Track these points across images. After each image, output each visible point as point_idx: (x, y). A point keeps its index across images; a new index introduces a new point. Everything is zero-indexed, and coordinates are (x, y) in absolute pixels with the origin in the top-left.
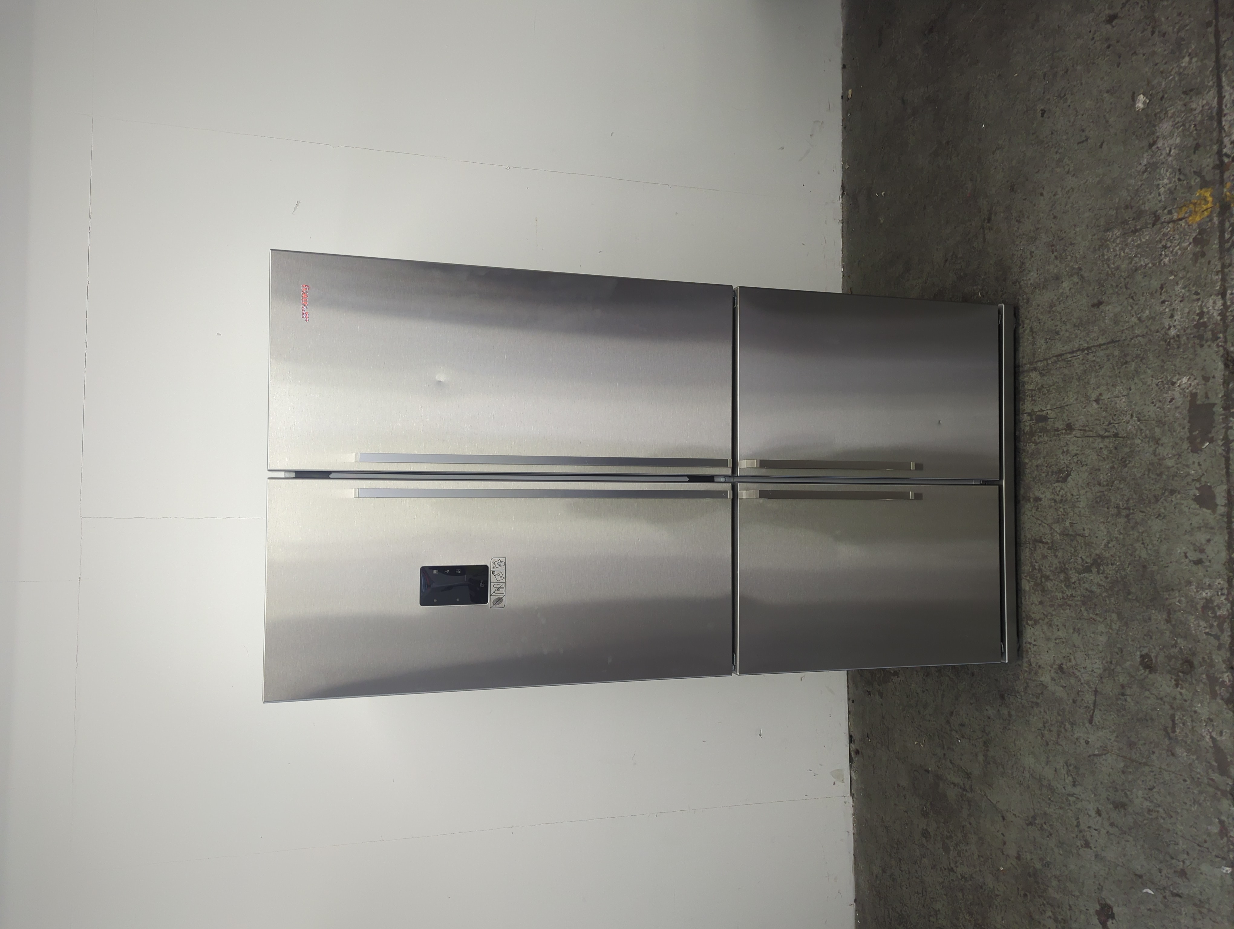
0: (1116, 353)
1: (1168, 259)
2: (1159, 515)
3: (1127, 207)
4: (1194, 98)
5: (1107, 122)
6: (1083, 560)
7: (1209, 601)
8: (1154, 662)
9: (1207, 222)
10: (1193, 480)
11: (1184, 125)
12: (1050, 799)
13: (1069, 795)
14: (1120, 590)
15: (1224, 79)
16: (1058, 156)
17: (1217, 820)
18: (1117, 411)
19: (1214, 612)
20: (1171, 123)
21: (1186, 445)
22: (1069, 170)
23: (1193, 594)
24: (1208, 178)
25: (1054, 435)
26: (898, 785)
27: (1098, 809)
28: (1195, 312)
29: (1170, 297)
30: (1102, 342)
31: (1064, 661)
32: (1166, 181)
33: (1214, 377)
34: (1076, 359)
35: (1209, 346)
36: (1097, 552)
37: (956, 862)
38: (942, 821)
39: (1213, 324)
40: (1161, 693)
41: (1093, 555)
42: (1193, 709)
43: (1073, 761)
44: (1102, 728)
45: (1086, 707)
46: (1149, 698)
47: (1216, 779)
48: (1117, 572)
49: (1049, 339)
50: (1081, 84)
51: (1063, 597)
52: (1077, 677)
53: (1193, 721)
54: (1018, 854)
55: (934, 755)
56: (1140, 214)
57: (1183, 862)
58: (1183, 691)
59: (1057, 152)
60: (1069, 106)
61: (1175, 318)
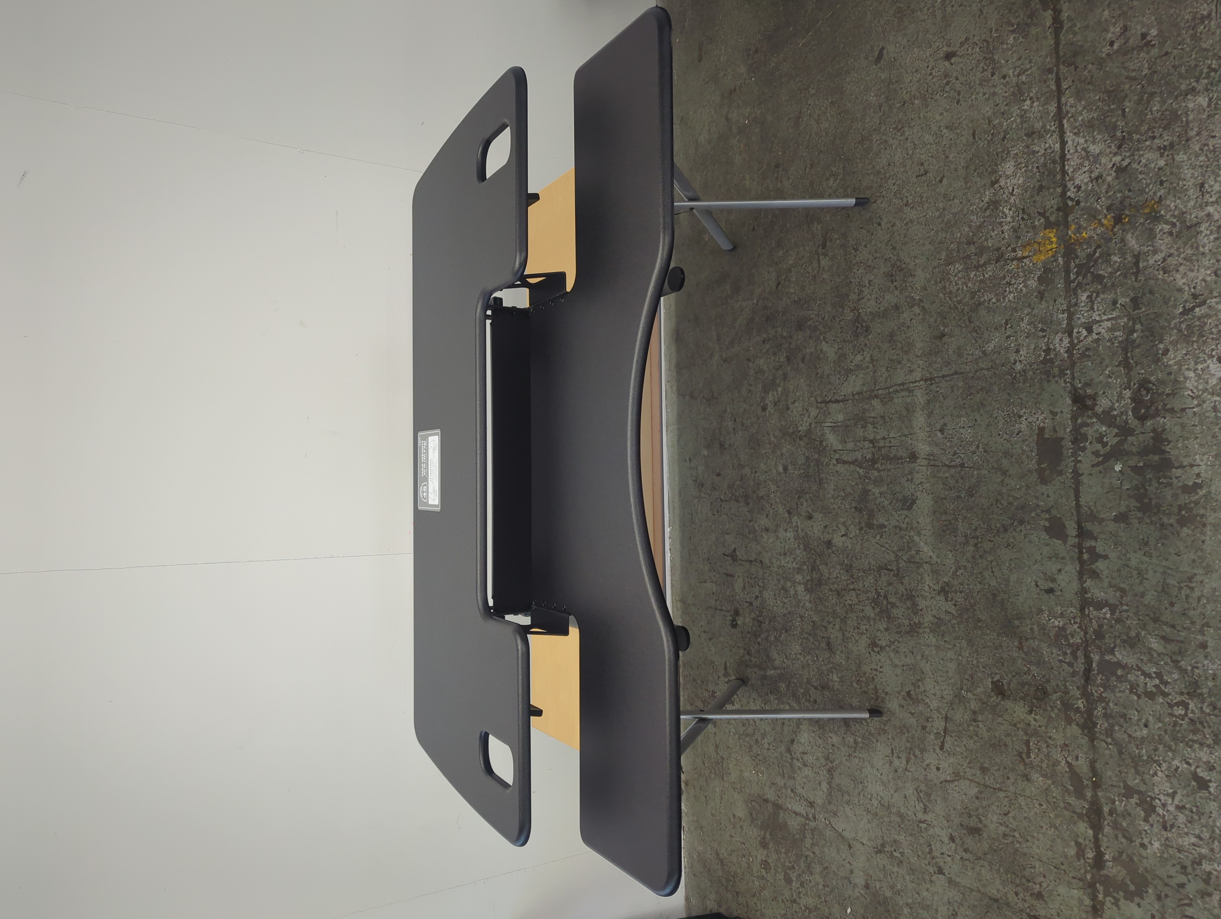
0: (961, 384)
1: (1012, 295)
2: (1008, 545)
3: (968, 243)
4: (1036, 141)
5: (947, 157)
6: (930, 588)
7: (1063, 629)
8: (1006, 688)
9: (1053, 262)
10: (1042, 512)
11: (1026, 166)
12: (899, 826)
13: (920, 822)
14: (969, 617)
15: (1066, 126)
16: (896, 187)
17: (1073, 843)
18: (962, 442)
19: (1067, 640)
20: (1013, 163)
21: (1035, 476)
23: (1044, 622)
24: (1052, 219)
26: (734, 816)
27: (951, 834)
28: (1041, 348)
29: (1016, 332)
30: (946, 374)
31: (912, 688)
32: (1009, 219)
33: (1062, 412)
34: (919, 389)
35: (1057, 382)
36: (946, 579)
37: (799, 893)
38: (783, 851)
39: (1061, 361)
40: (1015, 719)
41: (940, 583)
42: (1048, 734)
43: (923, 787)
44: (954, 754)
45: (936, 734)
46: (1002, 724)
47: (1072, 803)
48: (966, 599)
50: (920, 118)
51: (910, 624)
52: (927, 704)
53: (1048, 746)
54: (867, 883)
55: (773, 784)
56: (981, 251)
57: (1040, 885)
58: (1037, 717)
59: (894, 184)
60: (907, 139)
61: (1021, 353)
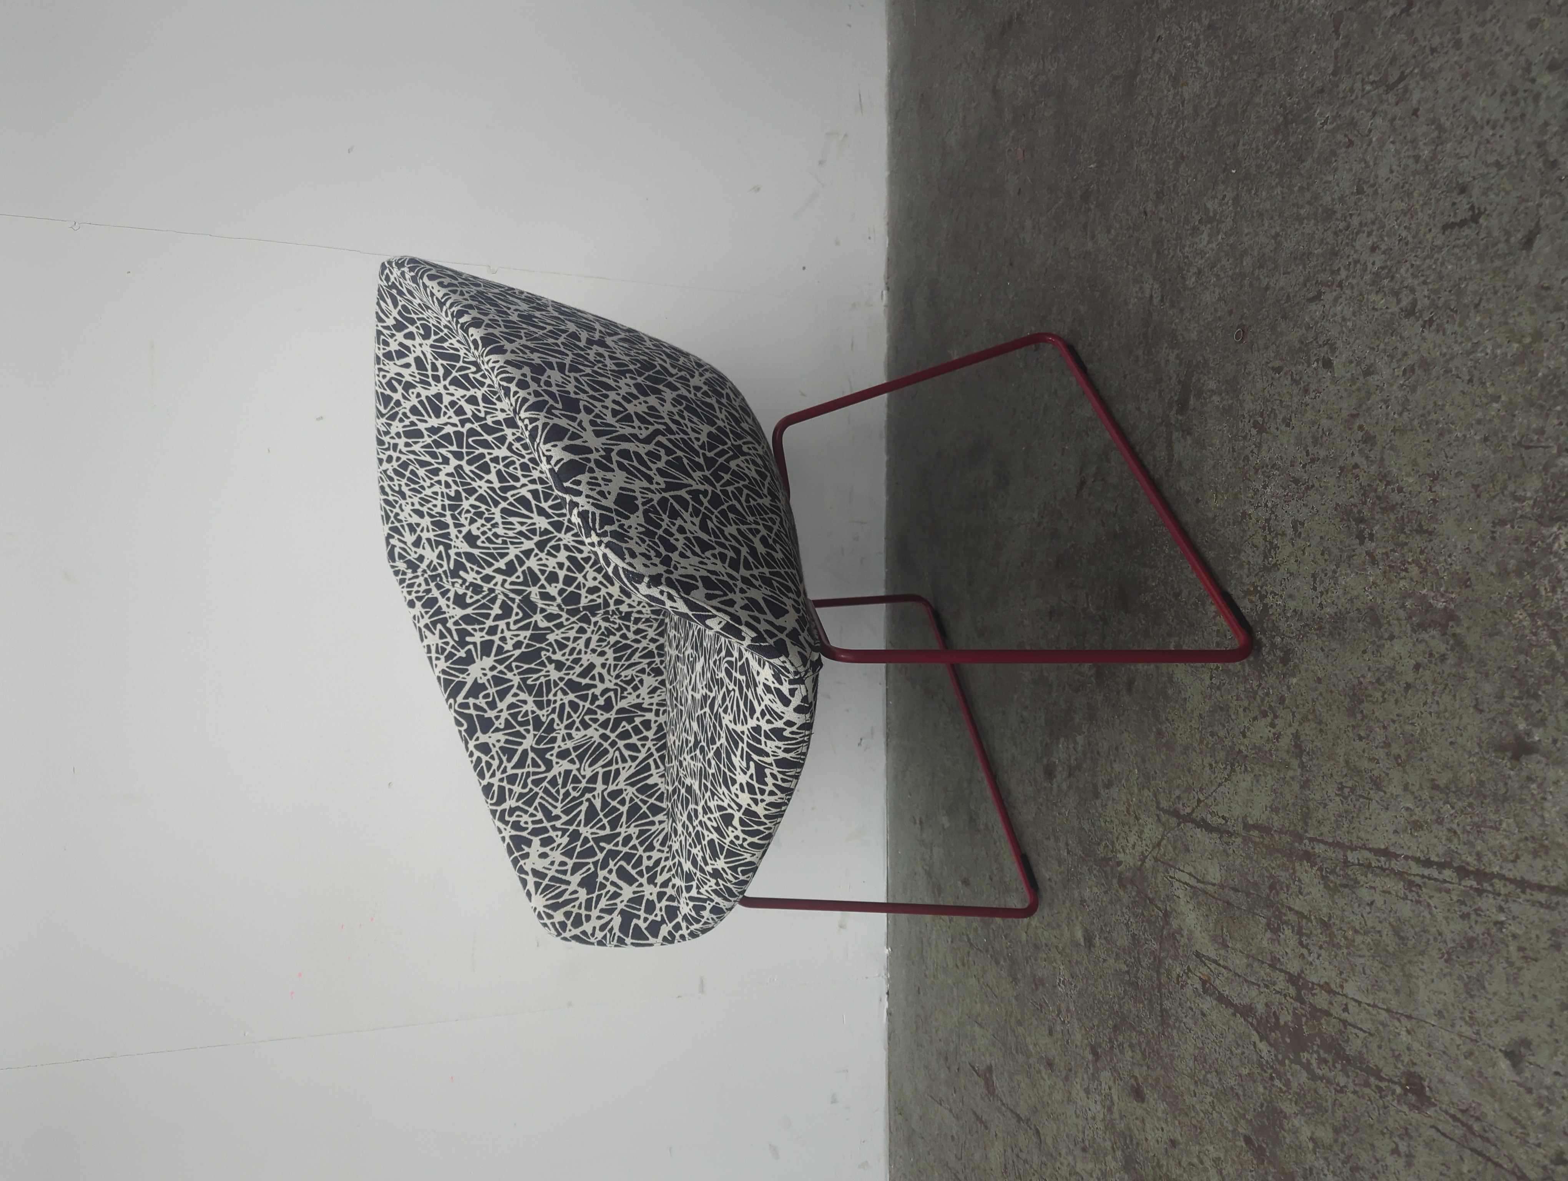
22: (1414, 303)
25: (1367, 1084)
49: (1353, 790)
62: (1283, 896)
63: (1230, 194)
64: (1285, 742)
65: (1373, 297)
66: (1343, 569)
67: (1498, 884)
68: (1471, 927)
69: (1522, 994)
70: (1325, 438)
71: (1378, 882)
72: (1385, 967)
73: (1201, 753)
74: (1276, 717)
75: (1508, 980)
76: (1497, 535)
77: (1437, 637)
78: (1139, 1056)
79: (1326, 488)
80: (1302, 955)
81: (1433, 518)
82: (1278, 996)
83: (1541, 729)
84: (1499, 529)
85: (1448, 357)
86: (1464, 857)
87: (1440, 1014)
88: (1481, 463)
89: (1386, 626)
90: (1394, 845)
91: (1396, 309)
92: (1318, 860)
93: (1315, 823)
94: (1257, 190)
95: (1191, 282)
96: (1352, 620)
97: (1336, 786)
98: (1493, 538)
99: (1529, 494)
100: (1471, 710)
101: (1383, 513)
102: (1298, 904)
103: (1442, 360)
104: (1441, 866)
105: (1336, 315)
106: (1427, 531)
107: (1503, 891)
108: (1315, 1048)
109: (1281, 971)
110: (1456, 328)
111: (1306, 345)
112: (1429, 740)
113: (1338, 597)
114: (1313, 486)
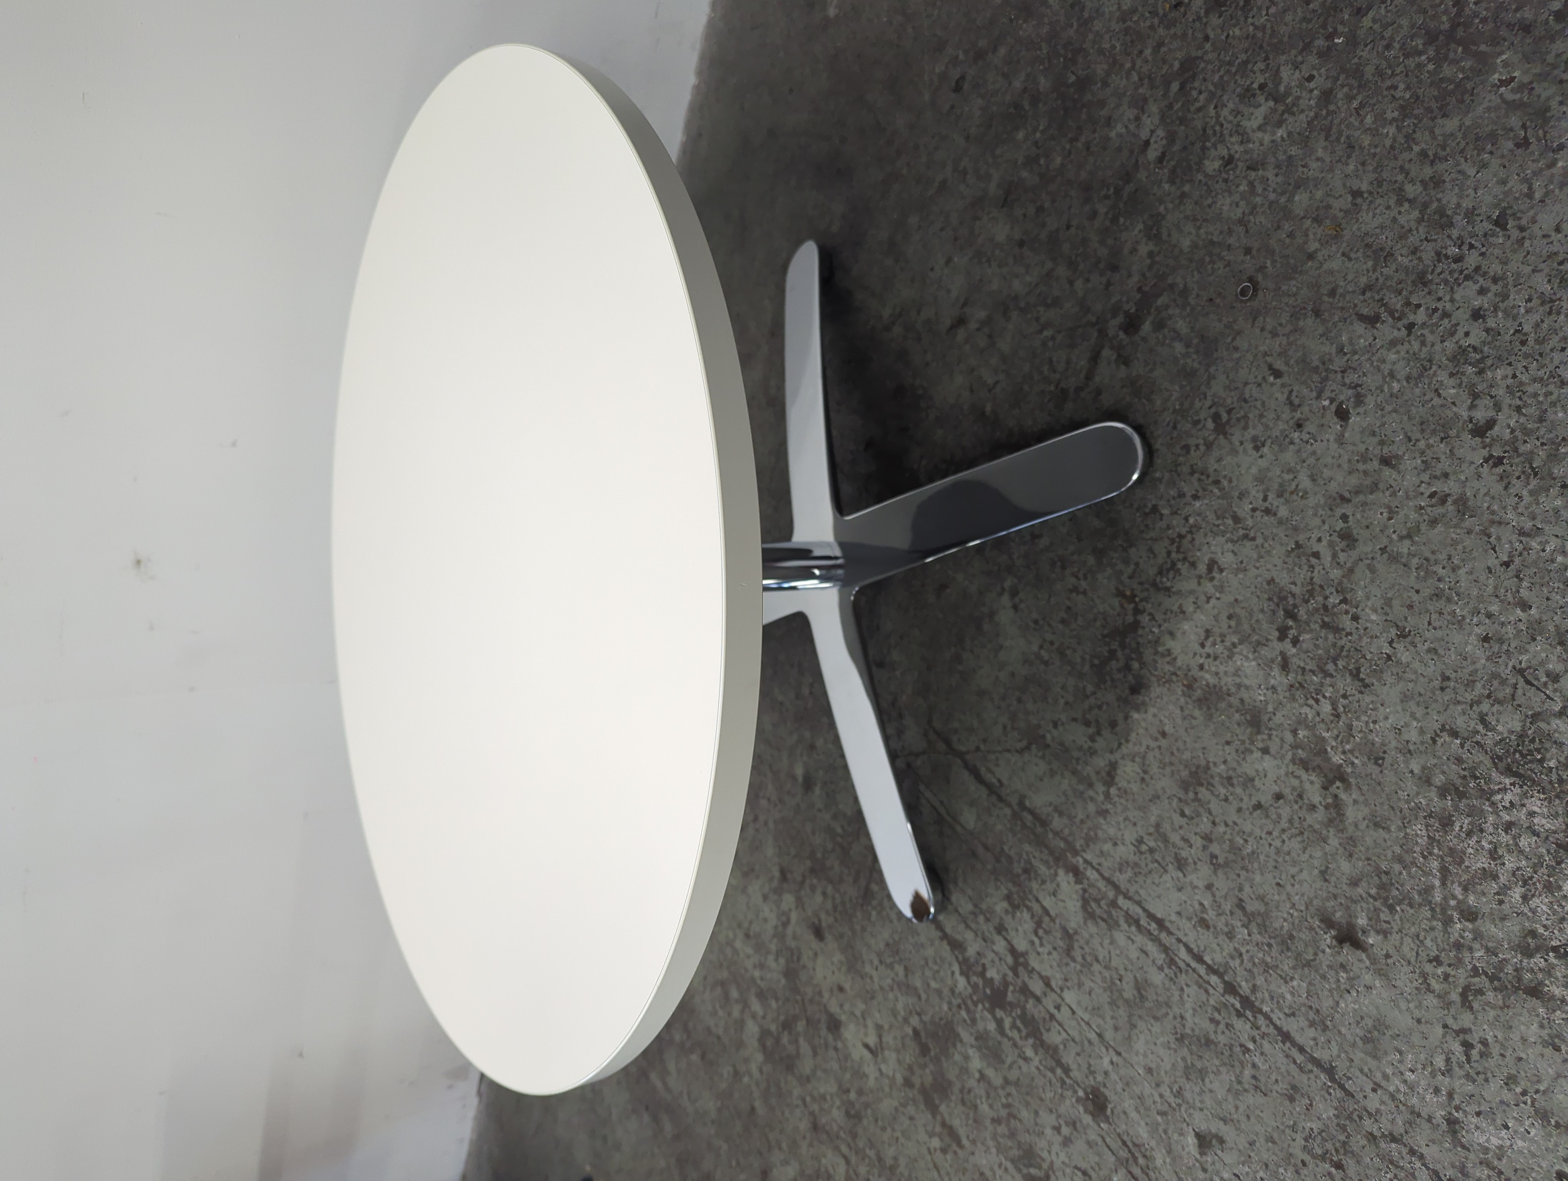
62: (1035, 885)
63: (1320, 82)
64: (1100, 762)
65: (1443, 376)
66: (1244, 649)
67: (1261, 1021)
68: (1215, 1032)
69: (1237, 1108)
70: (1295, 497)
71: (1139, 939)
72: (1113, 1003)
73: (999, 708)
74: (1099, 733)
75: (1229, 1090)
76: (1440, 741)
77: (1317, 786)
78: (829, 905)
79: (1269, 552)
80: (1032, 943)
81: (1378, 673)
82: (993, 955)
83: (1380, 937)
84: (1446, 737)
85: (1497, 518)
86: (1239, 979)
87: (1150, 1071)
88: (1466, 659)
89: (1265, 737)
90: (1171, 922)
91: (1465, 414)
92: (1085, 881)
93: (1098, 852)
94: (1362, 105)
95: (1212, 165)
96: (1230, 706)
97: (1135, 836)
98: (1434, 741)
99: (1500, 728)
100: (1316, 872)
101: (1322, 627)
102: (1048, 902)
103: (1487, 516)
104: (1211, 969)
105: (1384, 361)
106: (1362, 680)
107: (1263, 1029)
108: (1014, 1014)
109: (1006, 939)
110: (1525, 493)
111: (1327, 370)
112: (1256, 865)
113: (1226, 673)
114: (1254, 539)
